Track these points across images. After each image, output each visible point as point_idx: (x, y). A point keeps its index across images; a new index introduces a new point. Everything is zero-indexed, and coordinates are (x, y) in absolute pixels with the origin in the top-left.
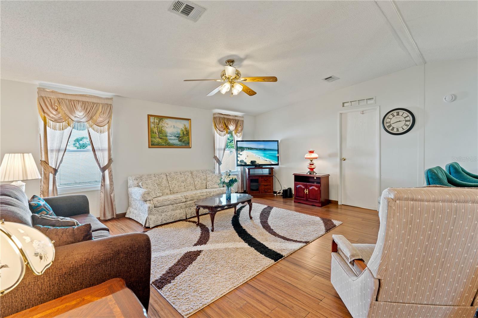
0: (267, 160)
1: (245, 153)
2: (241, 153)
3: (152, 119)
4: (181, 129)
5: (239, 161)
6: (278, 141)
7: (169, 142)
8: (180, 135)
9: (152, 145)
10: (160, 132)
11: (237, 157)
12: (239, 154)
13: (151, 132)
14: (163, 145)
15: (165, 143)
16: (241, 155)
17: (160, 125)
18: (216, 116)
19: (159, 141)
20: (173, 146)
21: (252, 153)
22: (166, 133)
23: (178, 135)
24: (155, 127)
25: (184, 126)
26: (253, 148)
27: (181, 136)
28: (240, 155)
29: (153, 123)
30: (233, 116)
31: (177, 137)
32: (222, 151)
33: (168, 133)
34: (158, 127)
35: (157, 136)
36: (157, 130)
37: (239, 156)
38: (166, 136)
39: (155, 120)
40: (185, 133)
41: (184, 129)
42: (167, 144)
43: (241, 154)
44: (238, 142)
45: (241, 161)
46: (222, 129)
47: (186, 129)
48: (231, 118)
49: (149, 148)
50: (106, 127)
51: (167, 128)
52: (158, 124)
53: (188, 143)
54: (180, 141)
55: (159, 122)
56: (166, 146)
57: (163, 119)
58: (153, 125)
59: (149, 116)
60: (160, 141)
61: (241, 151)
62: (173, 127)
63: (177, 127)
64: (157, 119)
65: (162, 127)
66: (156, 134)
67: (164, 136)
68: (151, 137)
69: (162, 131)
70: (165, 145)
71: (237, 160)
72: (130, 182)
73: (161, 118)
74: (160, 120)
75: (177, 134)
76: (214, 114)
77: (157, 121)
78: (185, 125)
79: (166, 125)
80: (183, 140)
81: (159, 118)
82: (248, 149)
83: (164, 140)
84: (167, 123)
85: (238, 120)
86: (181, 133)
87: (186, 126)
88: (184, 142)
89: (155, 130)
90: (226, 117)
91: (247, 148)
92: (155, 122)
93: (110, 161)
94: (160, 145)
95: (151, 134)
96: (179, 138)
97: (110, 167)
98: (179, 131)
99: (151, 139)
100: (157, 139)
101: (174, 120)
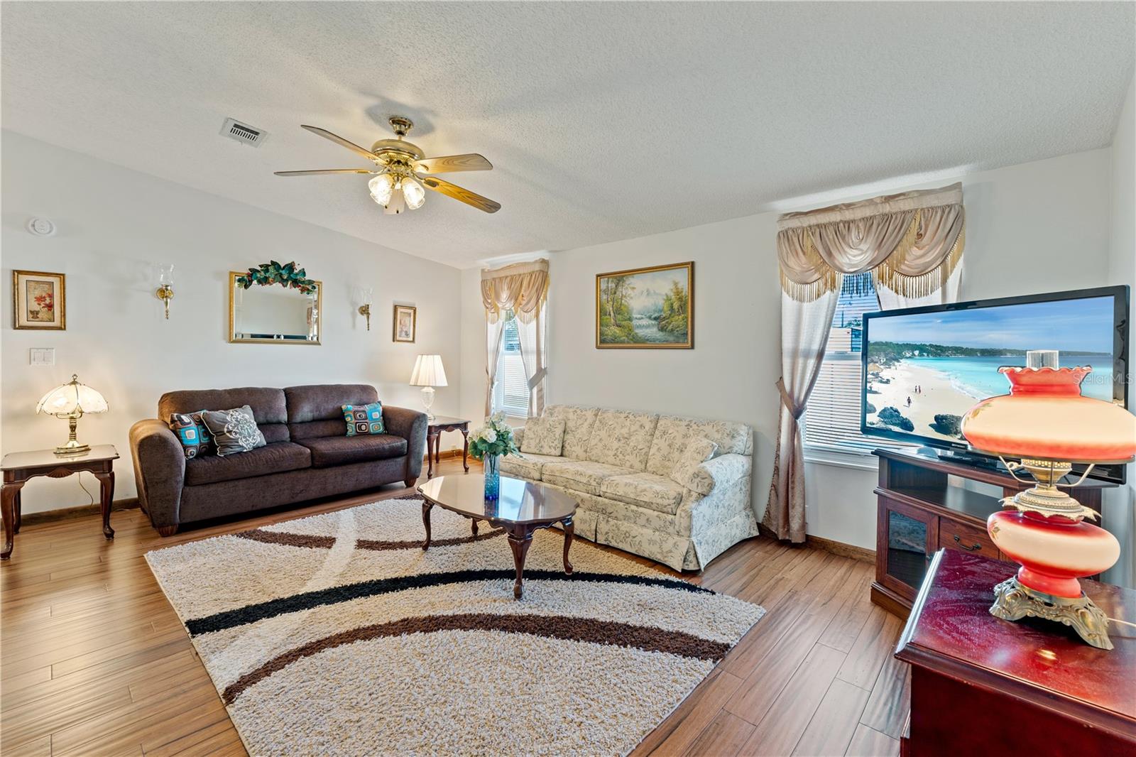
1: (908, 374)
2: (886, 374)
3: (603, 284)
4: (665, 297)
5: (879, 410)
8: (662, 313)
9: (604, 342)
10: (618, 311)
11: (865, 391)
12: (876, 375)
13: (601, 312)
14: (622, 342)
15: (627, 336)
16: (888, 382)
17: (619, 294)
19: (615, 332)
20: (643, 343)
21: (942, 375)
22: (629, 312)
23: (656, 315)
24: (609, 299)
25: (672, 286)
26: (948, 349)
27: (664, 315)
28: (881, 382)
29: (604, 291)
31: (655, 319)
33: (635, 311)
34: (613, 300)
35: (612, 320)
36: (613, 307)
37: (875, 386)
38: (630, 319)
39: (610, 285)
40: (676, 306)
41: (672, 294)
42: (632, 340)
43: (885, 378)
44: (870, 322)
45: (890, 415)
46: (807, 275)
47: (678, 293)
50: (534, 312)
51: (632, 298)
52: (615, 293)
53: (684, 334)
54: (662, 329)
55: (616, 286)
56: (630, 343)
57: (624, 279)
58: (604, 297)
60: (617, 331)
61: (888, 364)
62: (645, 293)
63: (655, 292)
64: (612, 281)
65: (622, 299)
66: (610, 315)
67: (626, 320)
68: (601, 325)
69: (622, 307)
70: (628, 343)
71: (867, 408)
73: (621, 277)
74: (619, 281)
75: (655, 311)
78: (676, 284)
79: (630, 292)
80: (670, 328)
81: (616, 278)
82: (921, 355)
83: (626, 330)
84: (631, 286)
86: (666, 309)
87: (680, 286)
88: (672, 330)
89: (609, 308)
91: (912, 347)
92: (610, 288)
93: (541, 372)
94: (617, 343)
95: (600, 317)
96: (661, 321)
97: (540, 383)
98: (661, 302)
99: (600, 329)
100: (612, 328)
101: (649, 275)
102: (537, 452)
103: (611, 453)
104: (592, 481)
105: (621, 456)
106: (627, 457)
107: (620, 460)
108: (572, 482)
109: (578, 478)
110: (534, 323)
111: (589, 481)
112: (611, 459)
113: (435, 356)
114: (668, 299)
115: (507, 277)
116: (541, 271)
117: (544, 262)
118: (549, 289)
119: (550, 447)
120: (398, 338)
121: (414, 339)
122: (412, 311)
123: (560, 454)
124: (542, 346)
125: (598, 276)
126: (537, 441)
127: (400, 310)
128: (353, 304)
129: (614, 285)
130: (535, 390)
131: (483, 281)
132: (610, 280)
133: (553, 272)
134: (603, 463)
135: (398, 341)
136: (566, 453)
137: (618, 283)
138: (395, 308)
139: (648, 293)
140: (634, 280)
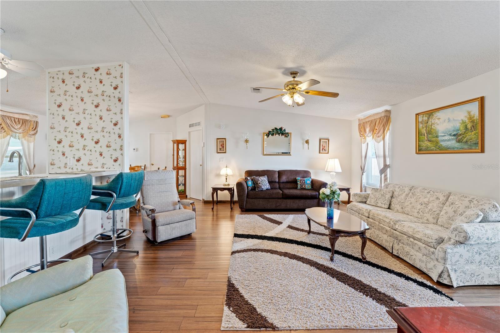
3: (420, 118)
4: (461, 122)
7: (441, 145)
8: (459, 132)
9: (420, 150)
10: (429, 133)
13: (419, 134)
14: (432, 150)
15: (435, 147)
17: (430, 123)
19: (427, 144)
20: (446, 150)
22: (436, 132)
23: (455, 133)
24: (424, 126)
25: (466, 114)
27: (460, 133)
29: (421, 122)
31: (454, 135)
33: (440, 132)
34: (426, 127)
35: (426, 138)
36: (426, 131)
38: (437, 137)
40: (469, 126)
41: (466, 119)
42: (438, 149)
47: (471, 118)
50: (382, 136)
51: (438, 124)
52: (427, 123)
53: (475, 143)
54: (459, 141)
55: (428, 119)
56: (437, 151)
57: (433, 114)
58: (421, 126)
60: (429, 144)
62: (447, 121)
63: (454, 120)
64: (426, 116)
65: (431, 126)
66: (424, 135)
67: (434, 137)
68: (419, 141)
69: (432, 130)
73: (430, 113)
74: (430, 115)
75: (454, 131)
78: (469, 113)
79: (437, 121)
80: (465, 140)
81: (427, 114)
83: (434, 143)
84: (438, 117)
86: (461, 128)
87: (472, 113)
88: (466, 142)
89: (424, 131)
92: (424, 120)
93: (386, 166)
94: (429, 150)
95: (419, 136)
96: (458, 136)
97: (386, 172)
98: (458, 125)
99: (418, 144)
100: (426, 142)
101: (450, 110)
102: (375, 205)
103: (416, 211)
104: (391, 222)
105: (421, 213)
106: (425, 215)
107: (421, 215)
108: (382, 221)
109: (385, 219)
110: (382, 142)
111: (390, 222)
112: (416, 214)
113: (335, 159)
114: (463, 122)
115: (369, 121)
116: (385, 116)
117: (387, 111)
118: (391, 124)
119: (382, 203)
120: (321, 152)
121: (328, 152)
122: (327, 141)
123: (388, 208)
124: (387, 154)
125: (417, 114)
126: (375, 200)
127: (322, 141)
128: (303, 139)
129: (426, 118)
130: (383, 175)
131: (359, 125)
132: (424, 116)
133: (392, 116)
134: (411, 216)
135: (321, 153)
136: (391, 207)
137: (429, 117)
138: (320, 140)
139: (449, 120)
140: (439, 114)
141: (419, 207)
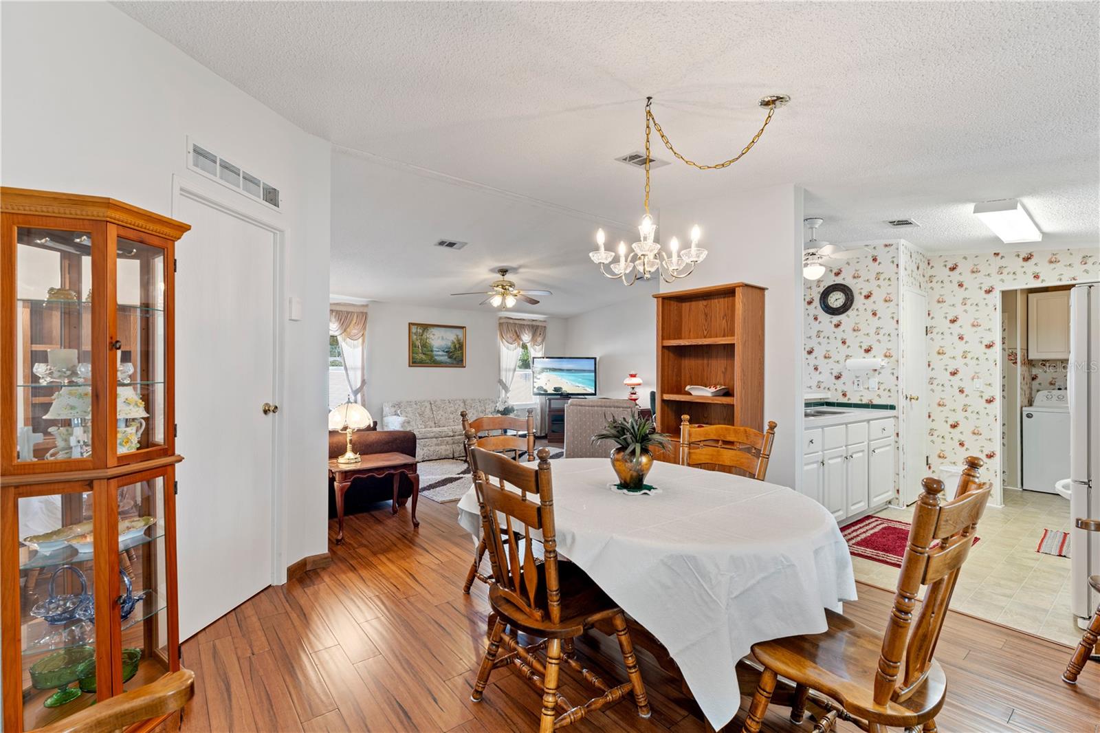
0: (579, 385)
3: (414, 329)
4: (451, 342)
6: (595, 359)
8: (450, 349)
9: (414, 363)
10: (424, 345)
11: (534, 382)
13: (412, 345)
14: (428, 363)
15: (430, 360)
17: (424, 336)
18: (502, 321)
19: (422, 357)
22: (431, 347)
24: (418, 338)
27: (451, 351)
29: (415, 334)
30: (529, 320)
31: (447, 352)
32: (511, 373)
34: (421, 339)
35: (420, 350)
36: (421, 343)
38: (432, 351)
39: (418, 330)
40: (457, 346)
41: (455, 341)
42: (433, 362)
44: (535, 360)
45: (539, 388)
46: (510, 341)
47: (458, 340)
48: (525, 323)
49: (409, 366)
50: (360, 340)
51: (433, 339)
52: (422, 335)
53: (461, 360)
54: (450, 357)
55: (423, 332)
57: (428, 328)
58: (415, 337)
59: (410, 324)
60: (424, 357)
62: (441, 338)
63: (446, 339)
64: (421, 328)
65: (426, 339)
66: (419, 348)
67: (429, 351)
68: (413, 353)
69: (427, 344)
70: (431, 363)
72: (386, 410)
73: (426, 327)
75: (446, 348)
76: (500, 318)
77: (420, 331)
78: (457, 336)
79: (432, 336)
80: (454, 357)
81: (423, 327)
83: (429, 357)
84: (433, 333)
85: (537, 327)
86: (452, 347)
87: (459, 337)
88: (455, 358)
89: (418, 343)
90: (517, 322)
92: (418, 332)
94: (424, 363)
95: (412, 348)
96: (449, 353)
98: (449, 344)
99: (411, 355)
100: (420, 355)
101: (442, 329)
110: (360, 348)
114: (453, 343)
117: (363, 306)
118: (367, 326)
125: (409, 324)
129: (421, 331)
130: (360, 395)
132: (419, 328)
137: (424, 330)
139: (443, 338)
140: (434, 330)
141: (452, 416)
